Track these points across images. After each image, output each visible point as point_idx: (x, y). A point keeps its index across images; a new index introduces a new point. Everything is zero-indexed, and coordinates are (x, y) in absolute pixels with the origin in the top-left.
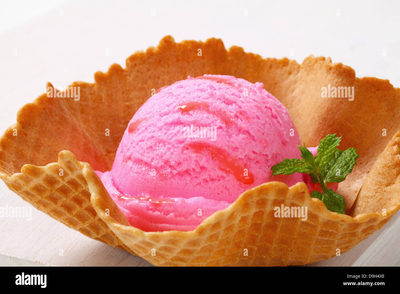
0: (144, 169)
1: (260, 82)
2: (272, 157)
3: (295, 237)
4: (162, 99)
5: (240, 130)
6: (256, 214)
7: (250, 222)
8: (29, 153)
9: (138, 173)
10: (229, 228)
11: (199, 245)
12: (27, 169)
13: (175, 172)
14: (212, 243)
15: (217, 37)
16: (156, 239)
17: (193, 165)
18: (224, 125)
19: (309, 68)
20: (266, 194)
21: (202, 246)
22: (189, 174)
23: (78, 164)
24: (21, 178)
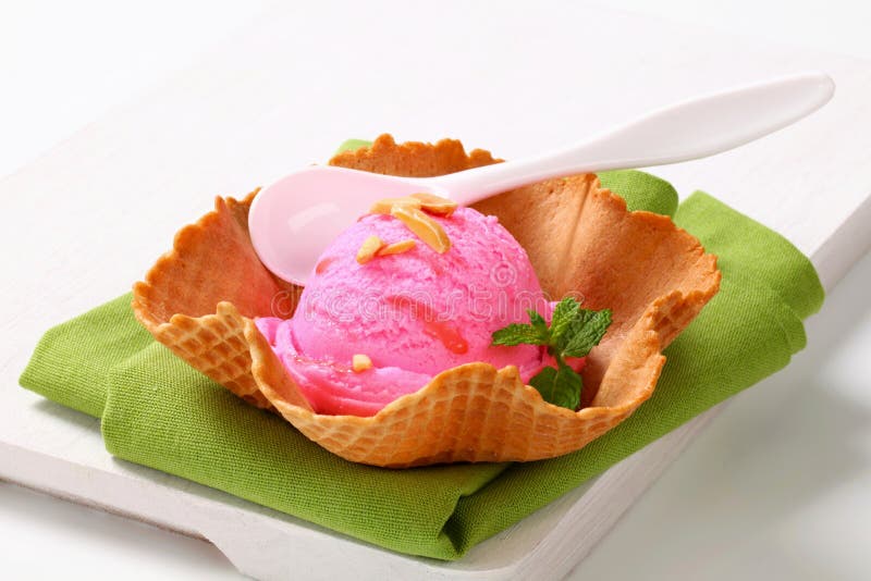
0: (330, 324)
1: (493, 214)
2: (495, 320)
3: (508, 429)
4: (361, 233)
5: (455, 284)
6: (455, 399)
7: (449, 407)
8: (186, 290)
9: (322, 329)
10: (421, 415)
11: (381, 434)
12: (178, 320)
13: (367, 332)
14: (398, 433)
15: (453, 138)
16: (327, 424)
17: (390, 325)
18: (434, 276)
19: (575, 188)
20: (469, 376)
21: (385, 434)
22: (386, 337)
23: (241, 320)
24: (170, 330)
